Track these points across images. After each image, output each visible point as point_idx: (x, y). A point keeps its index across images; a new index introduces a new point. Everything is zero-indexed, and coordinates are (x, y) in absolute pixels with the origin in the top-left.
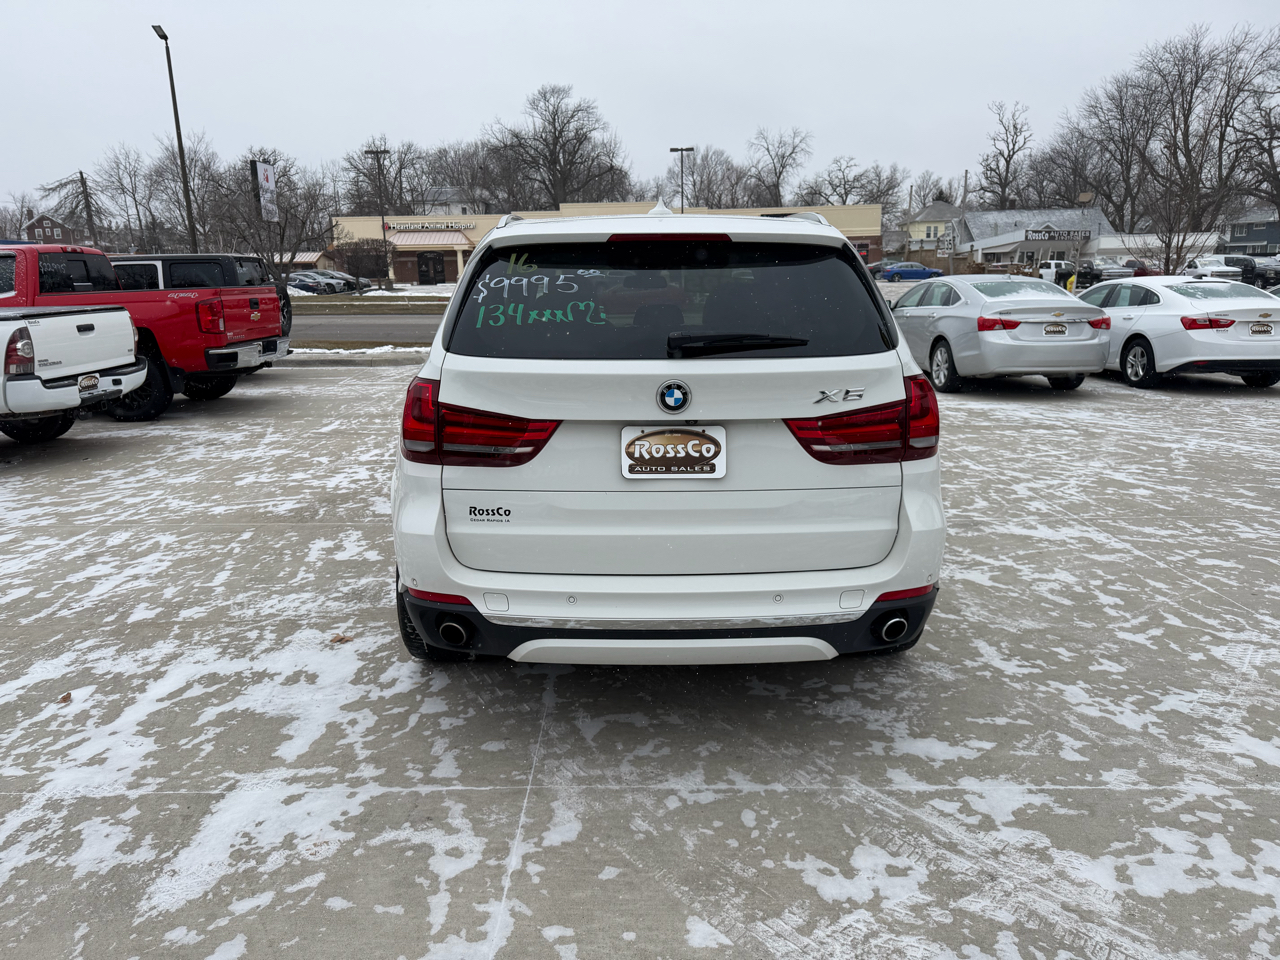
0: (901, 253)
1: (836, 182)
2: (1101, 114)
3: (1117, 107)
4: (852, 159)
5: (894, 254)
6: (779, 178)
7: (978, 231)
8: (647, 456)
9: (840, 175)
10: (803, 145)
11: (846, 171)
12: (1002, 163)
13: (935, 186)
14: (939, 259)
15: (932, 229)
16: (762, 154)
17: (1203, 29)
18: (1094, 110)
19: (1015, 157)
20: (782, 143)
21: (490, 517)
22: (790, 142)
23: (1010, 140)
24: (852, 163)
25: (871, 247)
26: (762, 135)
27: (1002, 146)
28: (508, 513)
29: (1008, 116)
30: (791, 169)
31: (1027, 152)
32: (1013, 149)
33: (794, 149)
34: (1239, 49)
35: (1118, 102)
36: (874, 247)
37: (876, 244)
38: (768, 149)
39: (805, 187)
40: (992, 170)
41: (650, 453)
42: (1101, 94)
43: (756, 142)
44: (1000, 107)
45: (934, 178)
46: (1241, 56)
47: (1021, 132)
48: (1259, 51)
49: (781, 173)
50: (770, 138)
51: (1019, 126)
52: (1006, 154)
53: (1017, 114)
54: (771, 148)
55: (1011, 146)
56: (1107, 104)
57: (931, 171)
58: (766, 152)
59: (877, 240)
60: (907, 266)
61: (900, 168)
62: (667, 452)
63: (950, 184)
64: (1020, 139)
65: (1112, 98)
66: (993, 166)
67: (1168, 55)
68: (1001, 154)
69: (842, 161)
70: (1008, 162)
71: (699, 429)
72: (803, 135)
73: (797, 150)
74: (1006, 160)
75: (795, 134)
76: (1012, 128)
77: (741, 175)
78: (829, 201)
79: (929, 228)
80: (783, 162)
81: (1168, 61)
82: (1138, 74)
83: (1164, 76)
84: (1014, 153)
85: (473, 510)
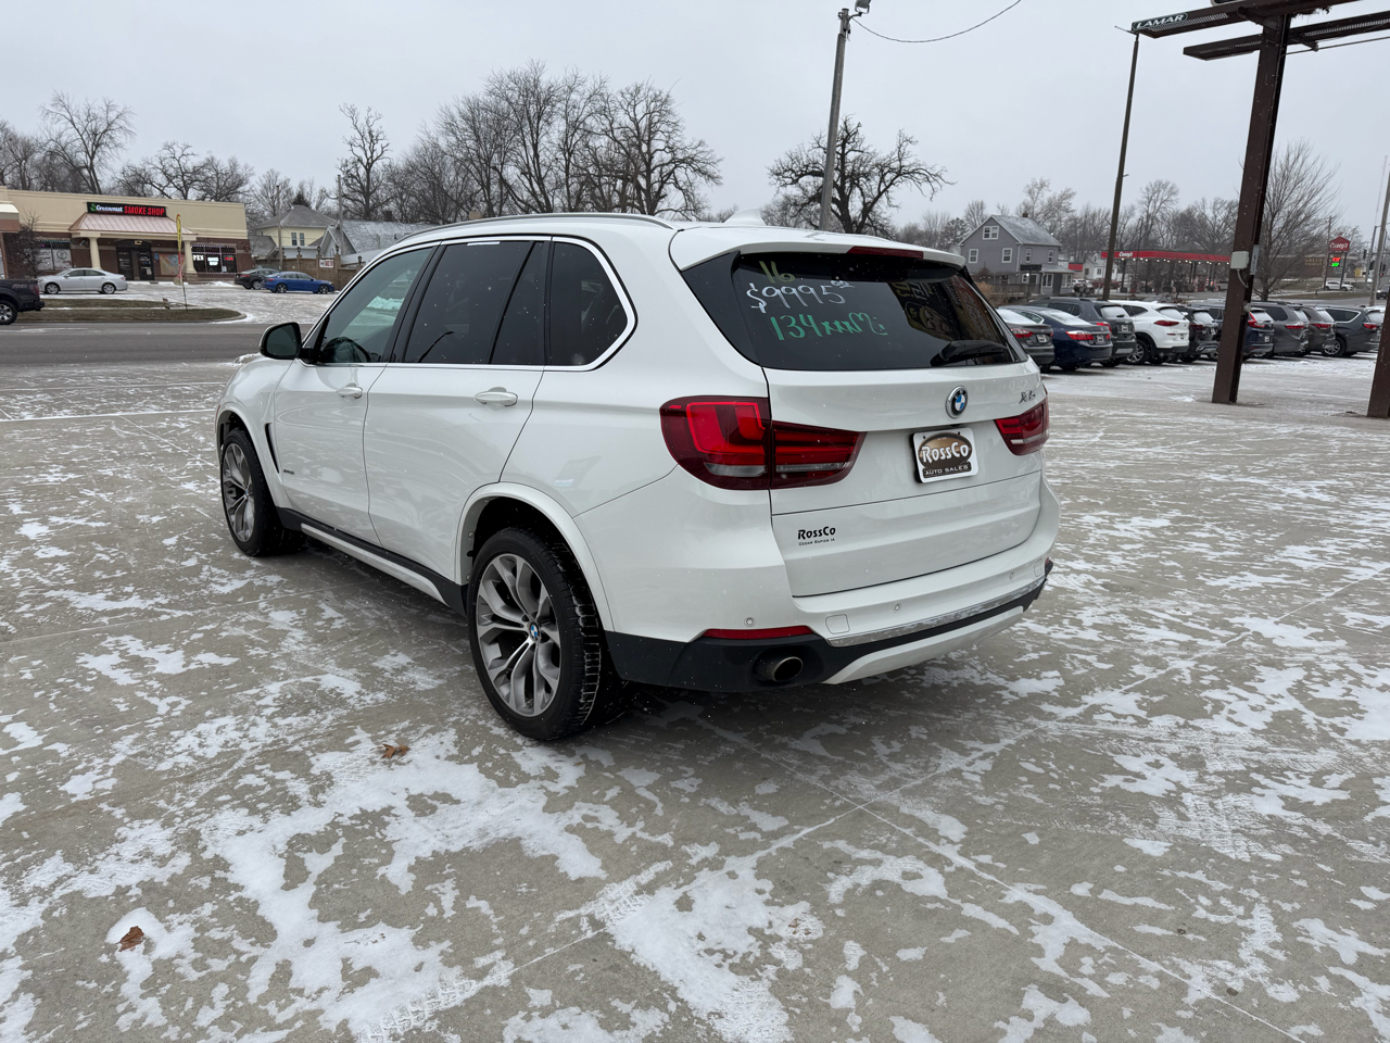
0: (274, 260)
1: (171, 171)
2: (458, 133)
3: (471, 127)
4: (188, 147)
5: (265, 261)
6: (92, 158)
7: (358, 242)
8: (930, 461)
9: (176, 164)
10: (122, 123)
11: (183, 160)
12: (362, 171)
13: (284, 187)
14: (323, 270)
15: (298, 236)
16: (63, 127)
17: (540, 66)
18: (450, 128)
19: (374, 165)
20: (90, 117)
21: (818, 538)
22: (104, 116)
23: (367, 147)
24: (188, 151)
25: (237, 252)
26: (59, 101)
27: (360, 153)
28: (833, 531)
29: (361, 121)
30: (107, 150)
31: (387, 162)
32: (372, 157)
33: (109, 125)
34: (571, 90)
35: (472, 121)
36: (242, 252)
37: (244, 248)
38: (72, 121)
39: (130, 173)
40: (352, 176)
41: (931, 457)
42: (455, 112)
43: (52, 109)
44: (353, 111)
45: (281, 178)
46: (574, 96)
47: (377, 140)
48: (587, 95)
49: (94, 153)
50: (73, 107)
51: (374, 134)
52: (365, 161)
53: (371, 120)
54: (75, 120)
55: (369, 155)
56: (462, 124)
57: (276, 170)
58: (70, 125)
59: (244, 245)
60: (291, 276)
61: (241, 163)
62: (941, 455)
63: (301, 187)
64: (378, 147)
65: (466, 119)
66: (353, 172)
67: (512, 85)
68: (360, 160)
69: (175, 147)
70: (368, 171)
71: (955, 431)
72: (120, 110)
73: (114, 126)
74: (365, 167)
75: (109, 108)
76: (367, 135)
77: (28, 150)
78: (163, 193)
79: (294, 235)
80: (97, 140)
81: (512, 89)
82: (488, 98)
83: (510, 103)
84: (373, 162)
85: (802, 534)
